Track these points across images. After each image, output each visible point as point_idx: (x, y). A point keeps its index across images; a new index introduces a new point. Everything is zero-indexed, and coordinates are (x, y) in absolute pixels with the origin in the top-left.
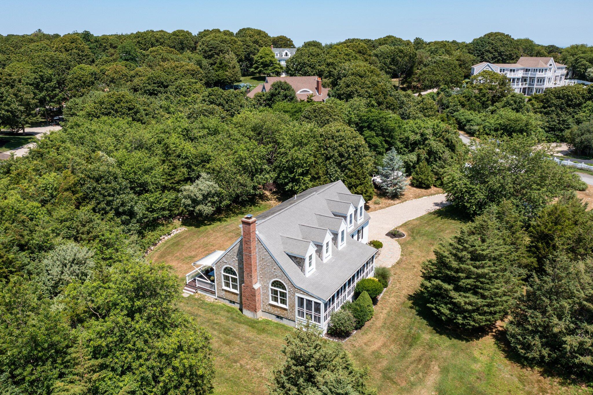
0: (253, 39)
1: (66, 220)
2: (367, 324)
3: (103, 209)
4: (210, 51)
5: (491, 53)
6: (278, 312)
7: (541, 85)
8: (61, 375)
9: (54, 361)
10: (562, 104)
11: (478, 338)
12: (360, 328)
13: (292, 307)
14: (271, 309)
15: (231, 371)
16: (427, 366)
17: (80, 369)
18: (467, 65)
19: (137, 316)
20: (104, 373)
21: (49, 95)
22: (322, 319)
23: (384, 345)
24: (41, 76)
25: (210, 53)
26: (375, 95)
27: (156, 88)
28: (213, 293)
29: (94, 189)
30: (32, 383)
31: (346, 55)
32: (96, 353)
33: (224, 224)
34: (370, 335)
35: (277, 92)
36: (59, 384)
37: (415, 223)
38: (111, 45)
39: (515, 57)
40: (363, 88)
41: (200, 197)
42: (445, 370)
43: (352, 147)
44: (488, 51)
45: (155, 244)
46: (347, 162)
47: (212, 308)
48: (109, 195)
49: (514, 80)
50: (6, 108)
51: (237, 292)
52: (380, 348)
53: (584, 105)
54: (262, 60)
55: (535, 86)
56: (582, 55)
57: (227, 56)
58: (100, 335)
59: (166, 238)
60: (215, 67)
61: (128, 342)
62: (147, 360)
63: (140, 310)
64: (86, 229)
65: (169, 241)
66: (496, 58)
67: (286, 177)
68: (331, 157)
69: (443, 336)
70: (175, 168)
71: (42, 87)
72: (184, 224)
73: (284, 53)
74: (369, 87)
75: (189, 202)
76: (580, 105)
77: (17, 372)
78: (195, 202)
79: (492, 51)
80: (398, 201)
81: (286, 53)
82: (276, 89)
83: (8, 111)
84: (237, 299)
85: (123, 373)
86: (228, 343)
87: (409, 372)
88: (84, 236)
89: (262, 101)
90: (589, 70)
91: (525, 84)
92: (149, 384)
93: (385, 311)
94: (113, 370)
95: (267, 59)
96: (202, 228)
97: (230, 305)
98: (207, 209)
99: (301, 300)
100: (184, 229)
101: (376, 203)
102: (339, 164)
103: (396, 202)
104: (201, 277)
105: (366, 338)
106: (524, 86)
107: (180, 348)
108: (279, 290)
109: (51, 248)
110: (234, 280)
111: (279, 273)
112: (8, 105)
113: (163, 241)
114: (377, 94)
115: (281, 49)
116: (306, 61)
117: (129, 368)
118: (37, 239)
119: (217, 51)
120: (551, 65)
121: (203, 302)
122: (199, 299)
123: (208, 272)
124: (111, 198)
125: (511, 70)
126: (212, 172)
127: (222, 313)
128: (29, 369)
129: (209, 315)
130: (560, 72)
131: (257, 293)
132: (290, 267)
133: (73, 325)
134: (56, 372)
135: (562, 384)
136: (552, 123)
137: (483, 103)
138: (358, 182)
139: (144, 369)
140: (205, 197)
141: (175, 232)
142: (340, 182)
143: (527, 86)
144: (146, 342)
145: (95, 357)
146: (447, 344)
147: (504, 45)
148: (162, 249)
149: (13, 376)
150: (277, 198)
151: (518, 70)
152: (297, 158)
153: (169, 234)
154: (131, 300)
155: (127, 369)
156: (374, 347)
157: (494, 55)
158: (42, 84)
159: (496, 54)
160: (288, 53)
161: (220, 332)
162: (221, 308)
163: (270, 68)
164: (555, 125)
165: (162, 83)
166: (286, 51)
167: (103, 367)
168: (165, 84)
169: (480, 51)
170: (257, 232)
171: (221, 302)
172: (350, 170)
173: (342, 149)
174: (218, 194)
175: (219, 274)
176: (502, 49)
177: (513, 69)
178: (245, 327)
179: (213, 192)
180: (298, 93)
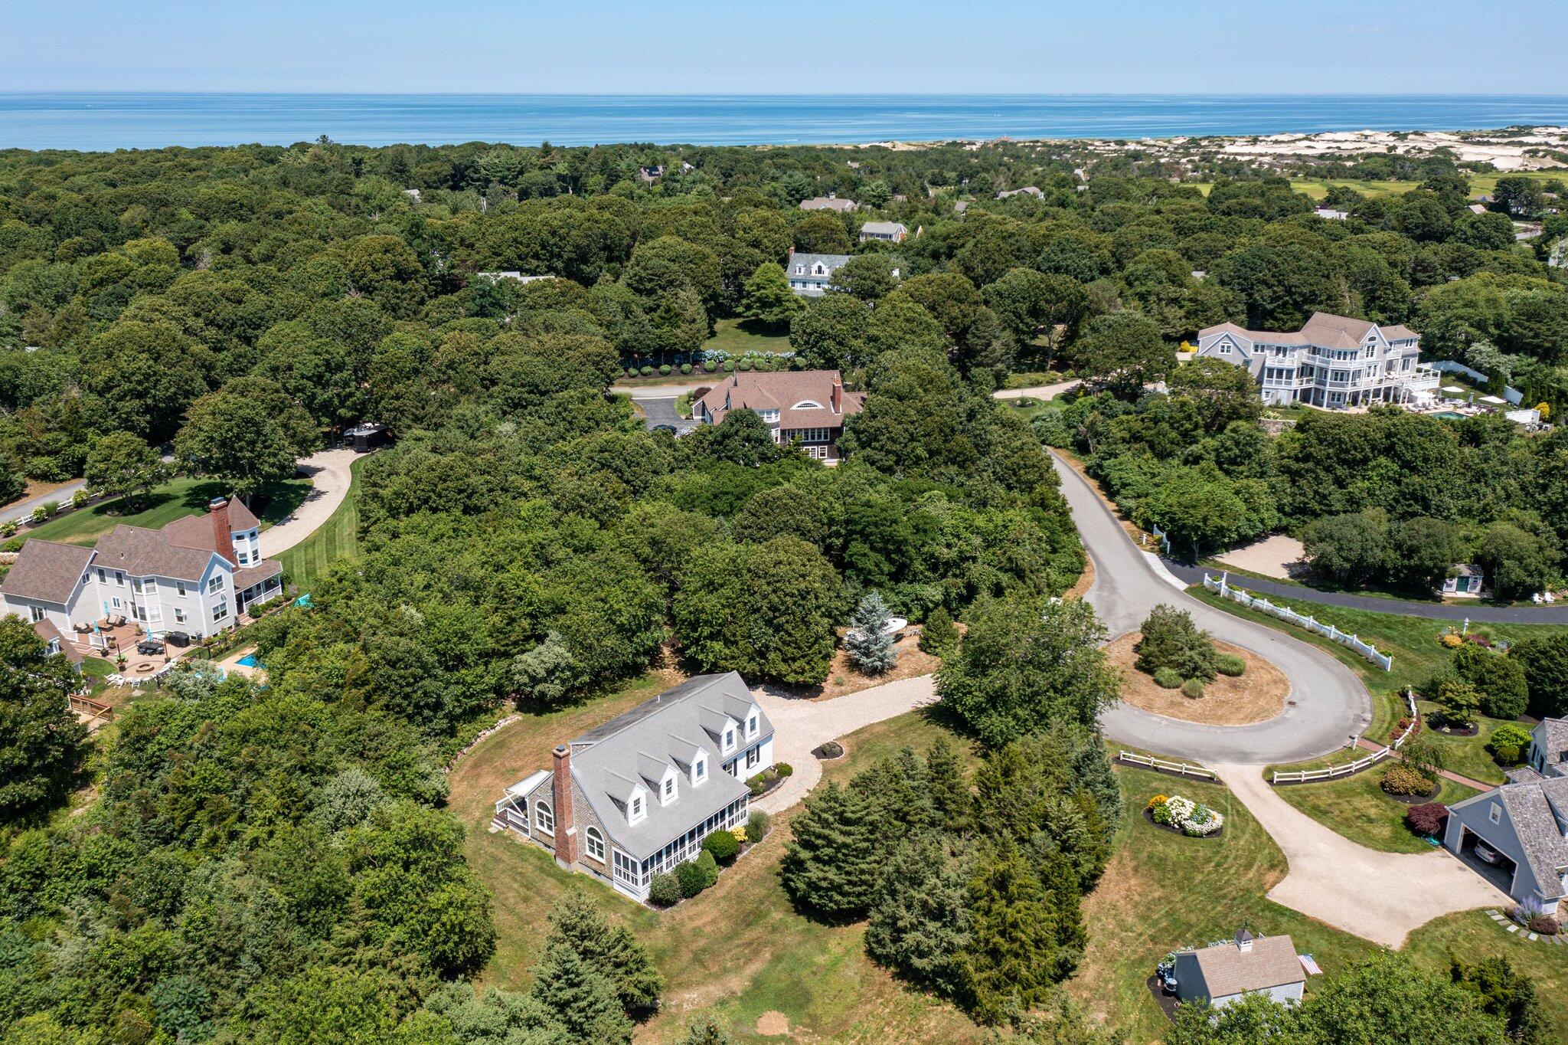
0: (749, 237)
1: (350, 732)
2: (705, 892)
3: (399, 705)
4: (650, 280)
5: (1269, 286)
6: (595, 866)
7: (1342, 386)
8: (340, 920)
9: (334, 906)
10: (1328, 457)
11: (847, 924)
12: (692, 896)
13: (609, 861)
14: (589, 863)
15: (520, 933)
16: (756, 953)
17: (355, 917)
18: (1209, 314)
19: (413, 867)
20: (375, 922)
21: (338, 395)
22: (640, 882)
23: (714, 921)
24: (327, 361)
25: (649, 286)
26: (924, 436)
27: (526, 395)
28: (526, 831)
29: (389, 677)
30: (314, 925)
31: (907, 320)
32: (370, 904)
33: (581, 709)
34: (701, 907)
35: (733, 430)
36: (337, 927)
37: (877, 729)
38: (462, 241)
39: (1323, 298)
40: (900, 423)
41: (543, 673)
42: (777, 959)
43: (793, 595)
44: (1265, 282)
45: (469, 745)
46: (783, 619)
47: (520, 851)
48: (408, 685)
49: (1280, 372)
50: (272, 460)
51: (552, 834)
52: (705, 925)
53: (1374, 463)
54: (758, 294)
55: (1328, 388)
56: (1462, 312)
57: (682, 294)
58: (375, 886)
59: (488, 733)
60: (655, 315)
61: (401, 894)
62: (418, 912)
63: (416, 862)
64: (374, 744)
65: (491, 738)
66: (1279, 298)
67: (687, 637)
68: (758, 610)
69: (802, 917)
70: (512, 621)
71: (327, 382)
72: (520, 708)
73: (815, 268)
74: (912, 423)
75: (525, 679)
76: (1365, 461)
77: (304, 913)
78: (535, 680)
79: (1273, 281)
80: (878, 680)
81: (820, 268)
82: (732, 425)
83: (272, 465)
84: (553, 843)
85: (395, 923)
86: (526, 900)
87: (728, 956)
88: (371, 754)
89: (706, 444)
90: (1475, 346)
91: (1308, 381)
92: (418, 937)
93: (738, 877)
94: (386, 920)
95: (770, 292)
96: (546, 717)
97: (545, 849)
98: (554, 689)
99: (617, 855)
100: (518, 717)
101: (839, 684)
102: (769, 623)
103: (872, 683)
104: (513, 807)
105: (694, 910)
106: (1305, 386)
107: (450, 904)
108: (596, 839)
109: (334, 772)
110: (549, 819)
111: (594, 819)
112: (275, 455)
113: (483, 739)
114: (928, 435)
115: (810, 256)
116: (826, 328)
117: (401, 920)
118: (319, 758)
119: (663, 282)
120: (1373, 339)
121: (513, 843)
122: (508, 838)
123: (522, 804)
124: (408, 690)
125: (1278, 349)
126: (564, 630)
127: (532, 860)
128: (313, 912)
129: (515, 861)
130: (1396, 353)
131: (571, 841)
132: (608, 813)
133: (352, 872)
134: (335, 917)
135: (907, 990)
136: (1299, 499)
137: (1185, 434)
138: (797, 653)
139: (414, 921)
140: (550, 672)
141: (502, 724)
142: (735, 674)
143: (1312, 385)
144: (418, 895)
145: (369, 906)
146: (800, 928)
147: (1300, 270)
148: (479, 753)
149: (299, 917)
150: (679, 663)
151: (1294, 349)
152: (703, 611)
153: (493, 728)
154: (406, 850)
155: (398, 921)
156: (698, 923)
157: (1275, 292)
158: (328, 375)
159: (1279, 289)
160: (824, 268)
161: (523, 885)
162: (532, 852)
163: (776, 310)
164: (1305, 503)
165: (537, 386)
166: (819, 263)
167: (374, 917)
168: (542, 388)
169: (1245, 279)
170: (572, 767)
171: (535, 845)
172: (787, 632)
173: (774, 598)
174: (570, 668)
175: (533, 808)
176: (1294, 279)
177: (1283, 345)
178: (553, 881)
179: (563, 664)
180: (794, 408)
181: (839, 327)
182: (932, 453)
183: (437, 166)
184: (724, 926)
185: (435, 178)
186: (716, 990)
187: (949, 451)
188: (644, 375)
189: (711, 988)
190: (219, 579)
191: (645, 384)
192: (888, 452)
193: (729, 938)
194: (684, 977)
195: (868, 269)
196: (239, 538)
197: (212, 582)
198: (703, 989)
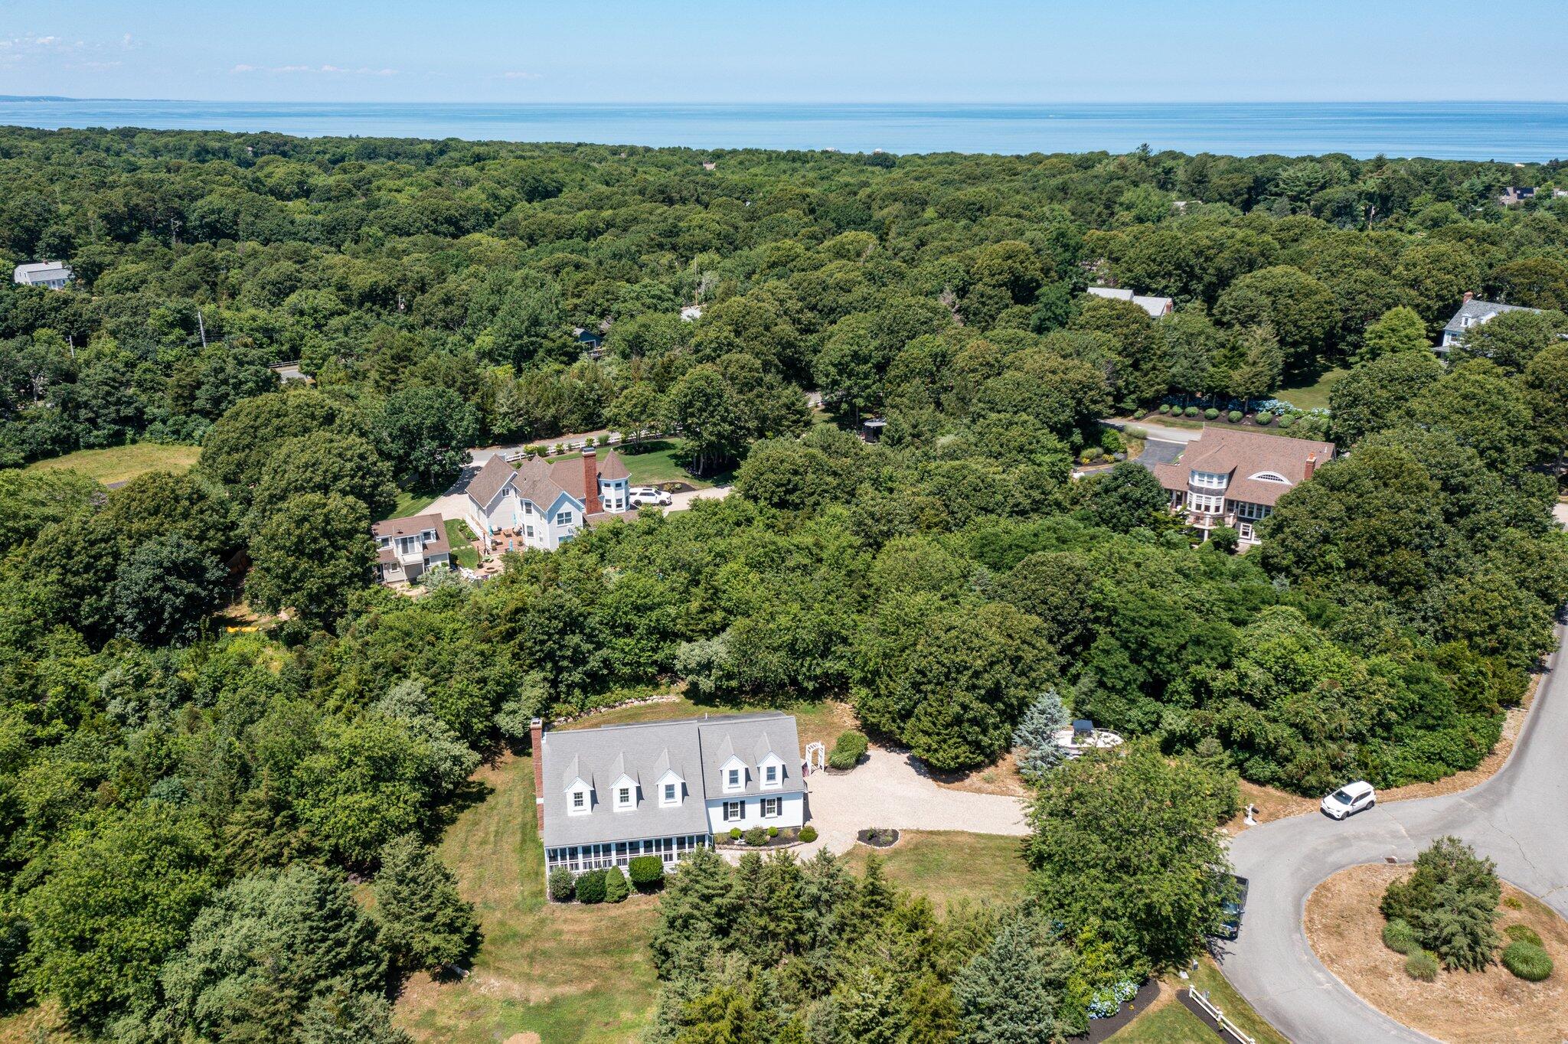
0: (1408, 275)
2: (603, 905)
12: (588, 903)
22: (547, 868)
23: (579, 933)
34: (584, 916)
42: (594, 993)
45: (611, 706)
46: (930, 687)
52: (569, 932)
57: (1257, 332)
60: (1221, 352)
65: (636, 708)
68: (908, 669)
86: (483, 843)
87: (557, 968)
89: (1090, 495)
93: (644, 907)
96: (699, 708)
100: (676, 699)
101: (990, 780)
102: (915, 686)
103: (1022, 792)
105: (576, 915)
113: (629, 706)
115: (1490, 305)
127: (529, 815)
129: (517, 810)
140: (704, 667)
141: (656, 700)
153: (644, 700)
156: (565, 927)
170: (544, 742)
173: (924, 662)
174: (722, 668)
179: (716, 663)
180: (1254, 477)
181: (1378, 392)
182: (1351, 564)
183: (1236, 178)
184: (583, 941)
185: (1230, 190)
186: (517, 990)
187: (1378, 567)
188: (1188, 416)
189: (516, 986)
190: (568, 514)
191: (1182, 426)
192: (1287, 549)
193: (574, 954)
194: (507, 965)
195: (1511, 328)
196: (607, 485)
197: (560, 516)
198: (510, 982)
